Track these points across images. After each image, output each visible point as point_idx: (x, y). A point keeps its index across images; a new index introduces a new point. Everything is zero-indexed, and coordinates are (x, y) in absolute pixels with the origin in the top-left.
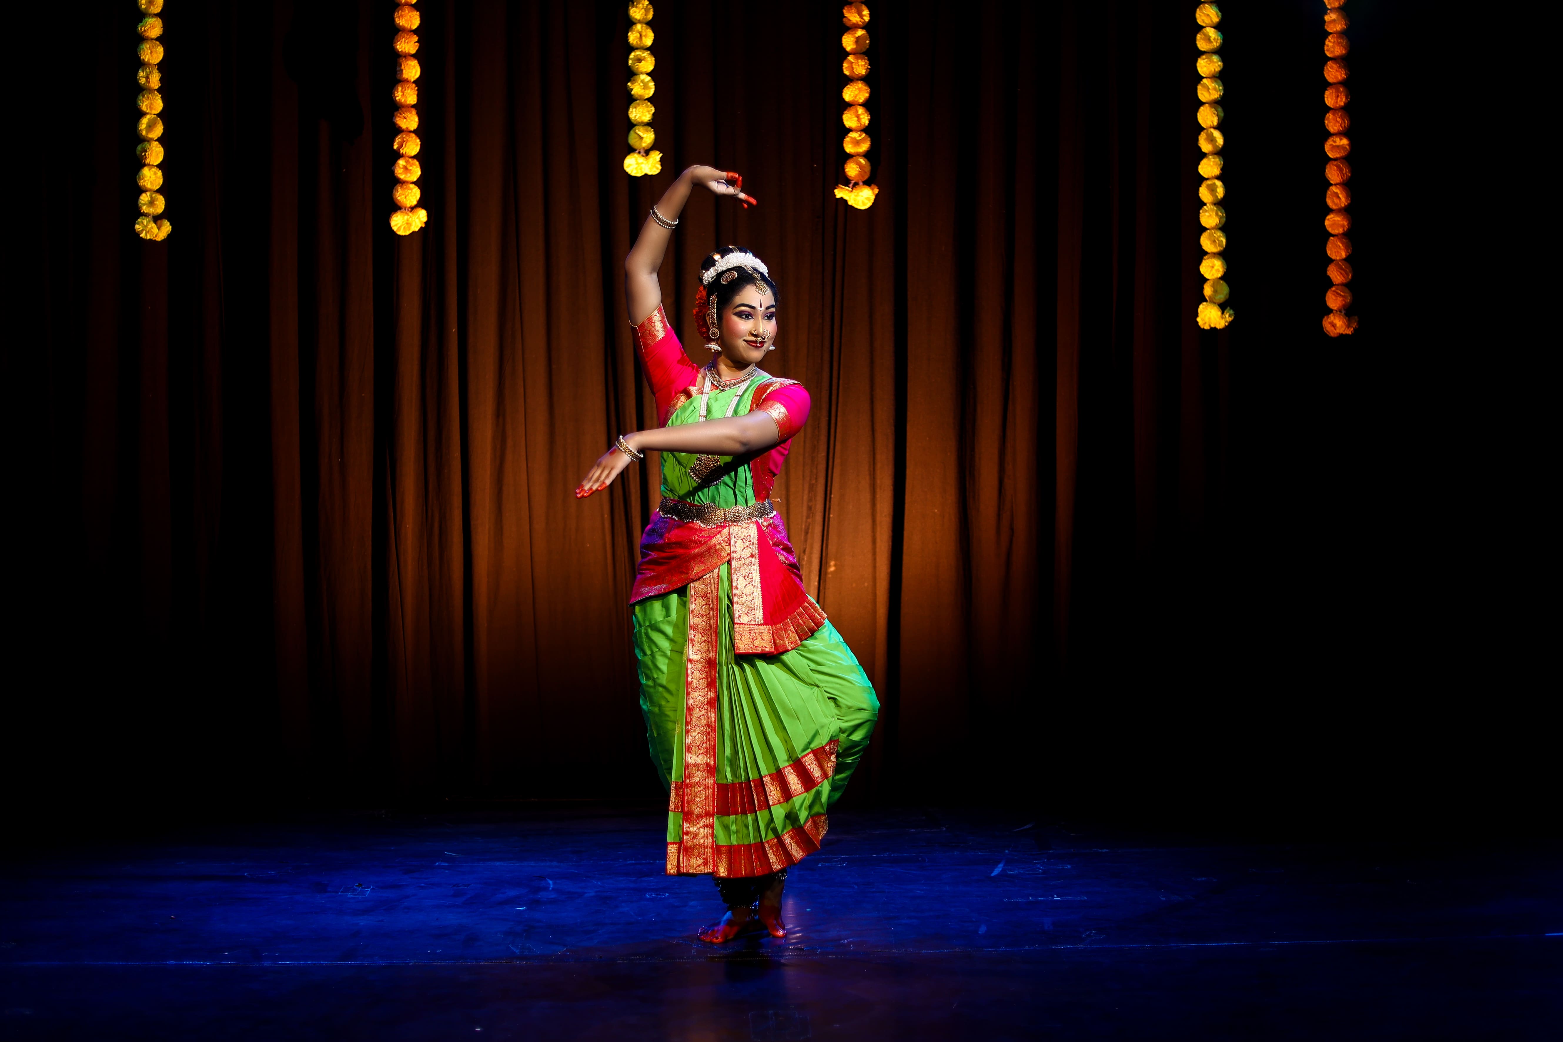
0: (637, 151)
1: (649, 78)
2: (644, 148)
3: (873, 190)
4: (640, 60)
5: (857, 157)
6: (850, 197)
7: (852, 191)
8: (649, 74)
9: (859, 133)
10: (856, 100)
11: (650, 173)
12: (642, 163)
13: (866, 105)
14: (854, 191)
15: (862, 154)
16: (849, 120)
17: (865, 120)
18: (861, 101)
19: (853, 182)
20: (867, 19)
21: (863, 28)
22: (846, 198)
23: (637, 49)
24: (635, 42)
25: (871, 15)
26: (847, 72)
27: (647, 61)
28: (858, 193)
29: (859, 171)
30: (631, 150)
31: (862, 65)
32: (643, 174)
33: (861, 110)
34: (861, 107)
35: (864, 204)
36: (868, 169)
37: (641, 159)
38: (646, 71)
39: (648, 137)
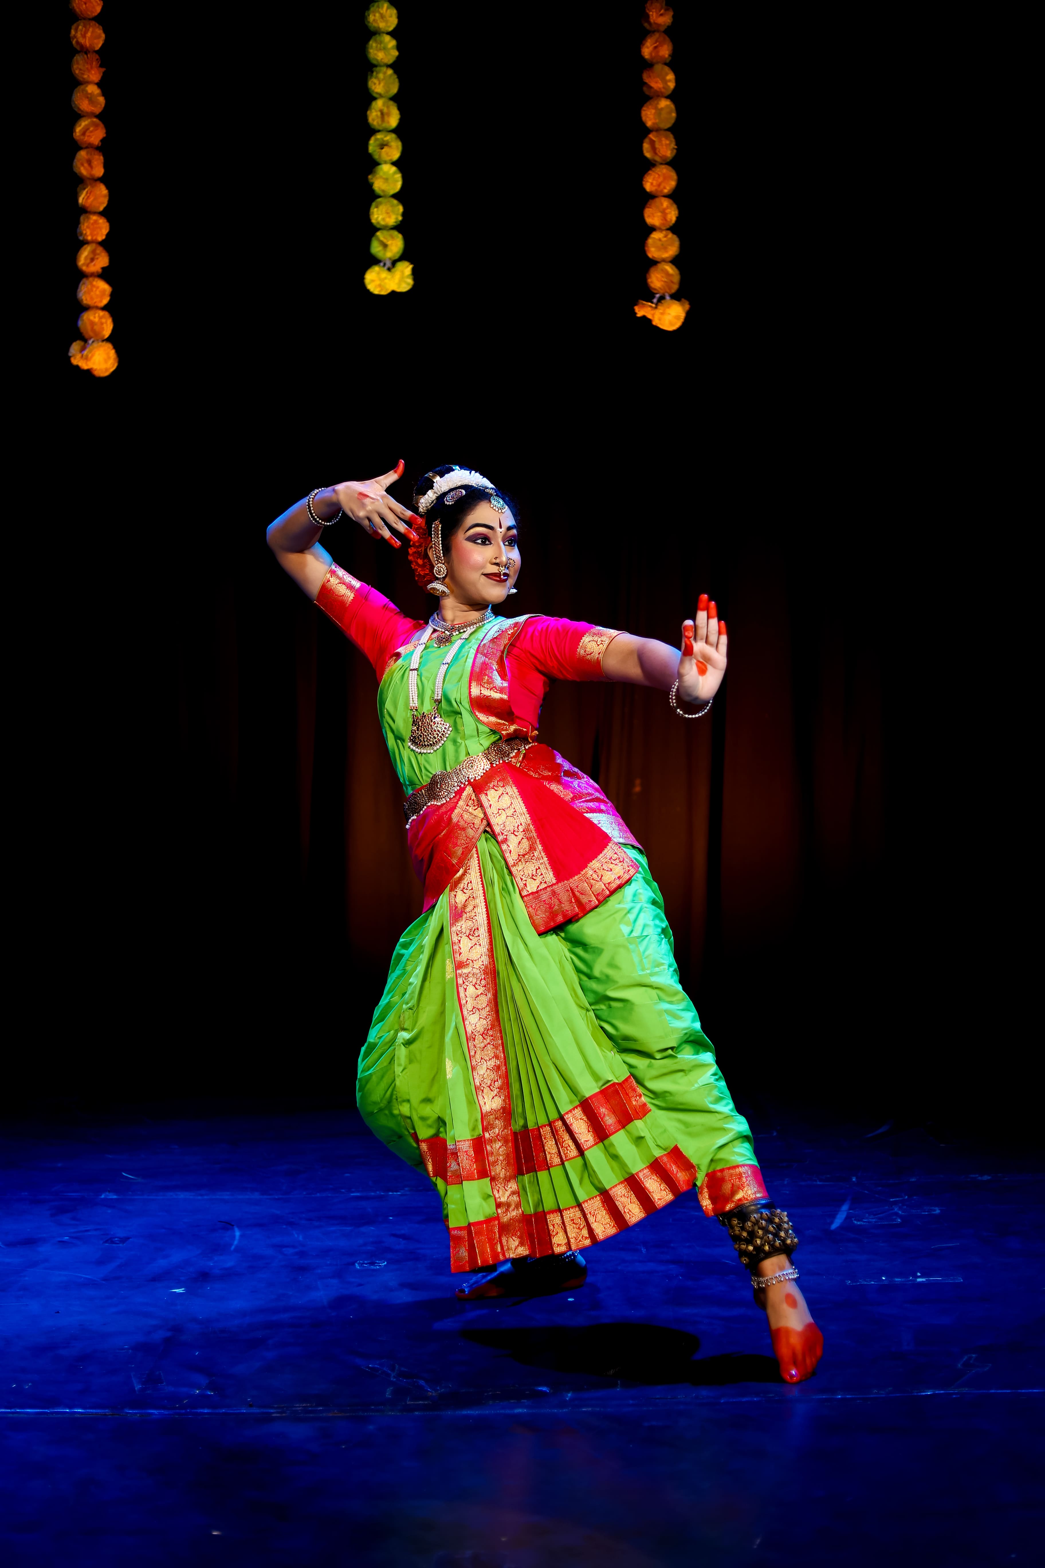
0: (382, 264)
1: (394, 169)
2: (390, 259)
3: (682, 305)
4: (382, 146)
5: (663, 263)
6: (653, 315)
7: (656, 308)
8: (394, 164)
9: (664, 232)
10: (659, 189)
11: (399, 290)
12: (385, 278)
13: (673, 196)
14: (659, 307)
15: (669, 259)
16: (652, 217)
17: (672, 215)
18: (666, 191)
19: (658, 296)
20: (672, 85)
21: (668, 97)
22: (650, 317)
23: (379, 131)
24: (375, 123)
25: (677, 80)
26: (648, 155)
27: (390, 147)
28: (664, 310)
29: (665, 282)
30: (375, 261)
31: (666, 145)
32: (389, 291)
33: (666, 203)
34: (666, 199)
35: (671, 324)
36: (676, 278)
37: (384, 274)
38: (391, 160)
39: (395, 245)
